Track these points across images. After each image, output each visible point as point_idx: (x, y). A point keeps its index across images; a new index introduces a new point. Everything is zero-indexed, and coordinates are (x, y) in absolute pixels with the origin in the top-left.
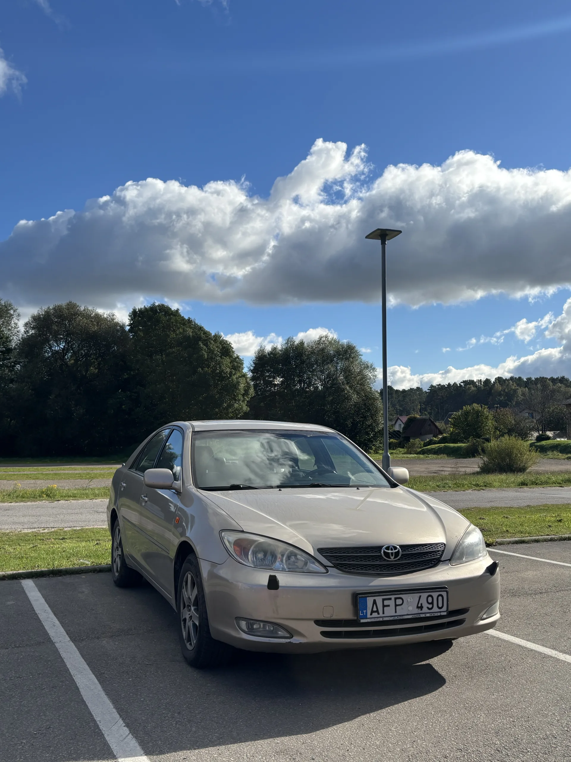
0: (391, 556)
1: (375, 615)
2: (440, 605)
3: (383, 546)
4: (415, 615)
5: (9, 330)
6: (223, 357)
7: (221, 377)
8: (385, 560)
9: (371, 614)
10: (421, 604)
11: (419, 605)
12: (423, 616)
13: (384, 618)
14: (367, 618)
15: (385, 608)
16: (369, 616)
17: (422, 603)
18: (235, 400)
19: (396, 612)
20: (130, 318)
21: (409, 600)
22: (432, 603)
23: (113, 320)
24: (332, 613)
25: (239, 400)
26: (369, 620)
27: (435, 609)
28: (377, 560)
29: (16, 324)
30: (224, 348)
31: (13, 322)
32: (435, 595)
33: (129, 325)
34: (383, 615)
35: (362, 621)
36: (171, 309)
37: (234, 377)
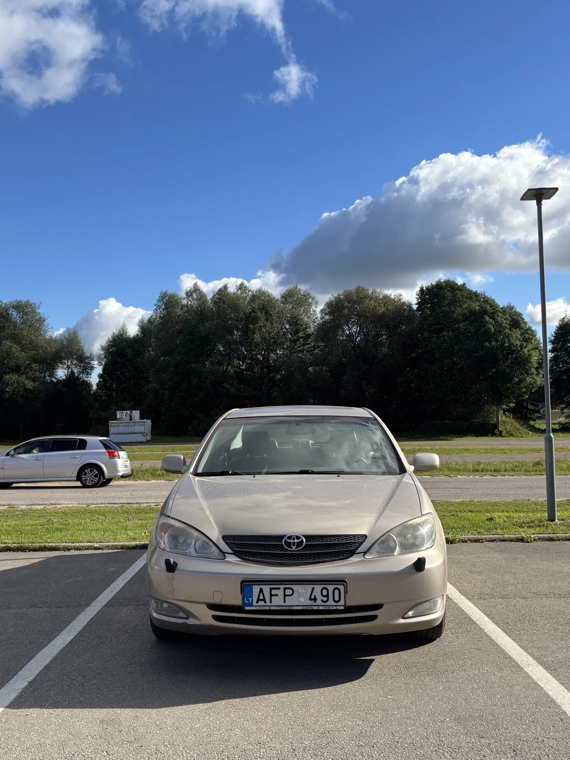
0: (292, 546)
1: (261, 603)
2: (337, 598)
3: (286, 536)
4: (307, 607)
5: (309, 317)
6: (512, 329)
7: (510, 350)
8: (286, 549)
9: (257, 602)
10: (315, 596)
11: (313, 597)
12: (316, 608)
13: (271, 607)
14: (252, 606)
15: (273, 597)
16: (255, 603)
17: (315, 594)
18: (528, 374)
19: (285, 602)
20: (418, 297)
21: (300, 591)
22: (327, 596)
23: (400, 300)
24: (222, 599)
25: (533, 374)
26: (254, 608)
27: (331, 602)
28: (278, 549)
29: (314, 311)
30: (513, 320)
31: (312, 310)
32: (331, 588)
33: (416, 304)
34: (271, 604)
35: (247, 608)
36: (457, 284)
37: (526, 350)
